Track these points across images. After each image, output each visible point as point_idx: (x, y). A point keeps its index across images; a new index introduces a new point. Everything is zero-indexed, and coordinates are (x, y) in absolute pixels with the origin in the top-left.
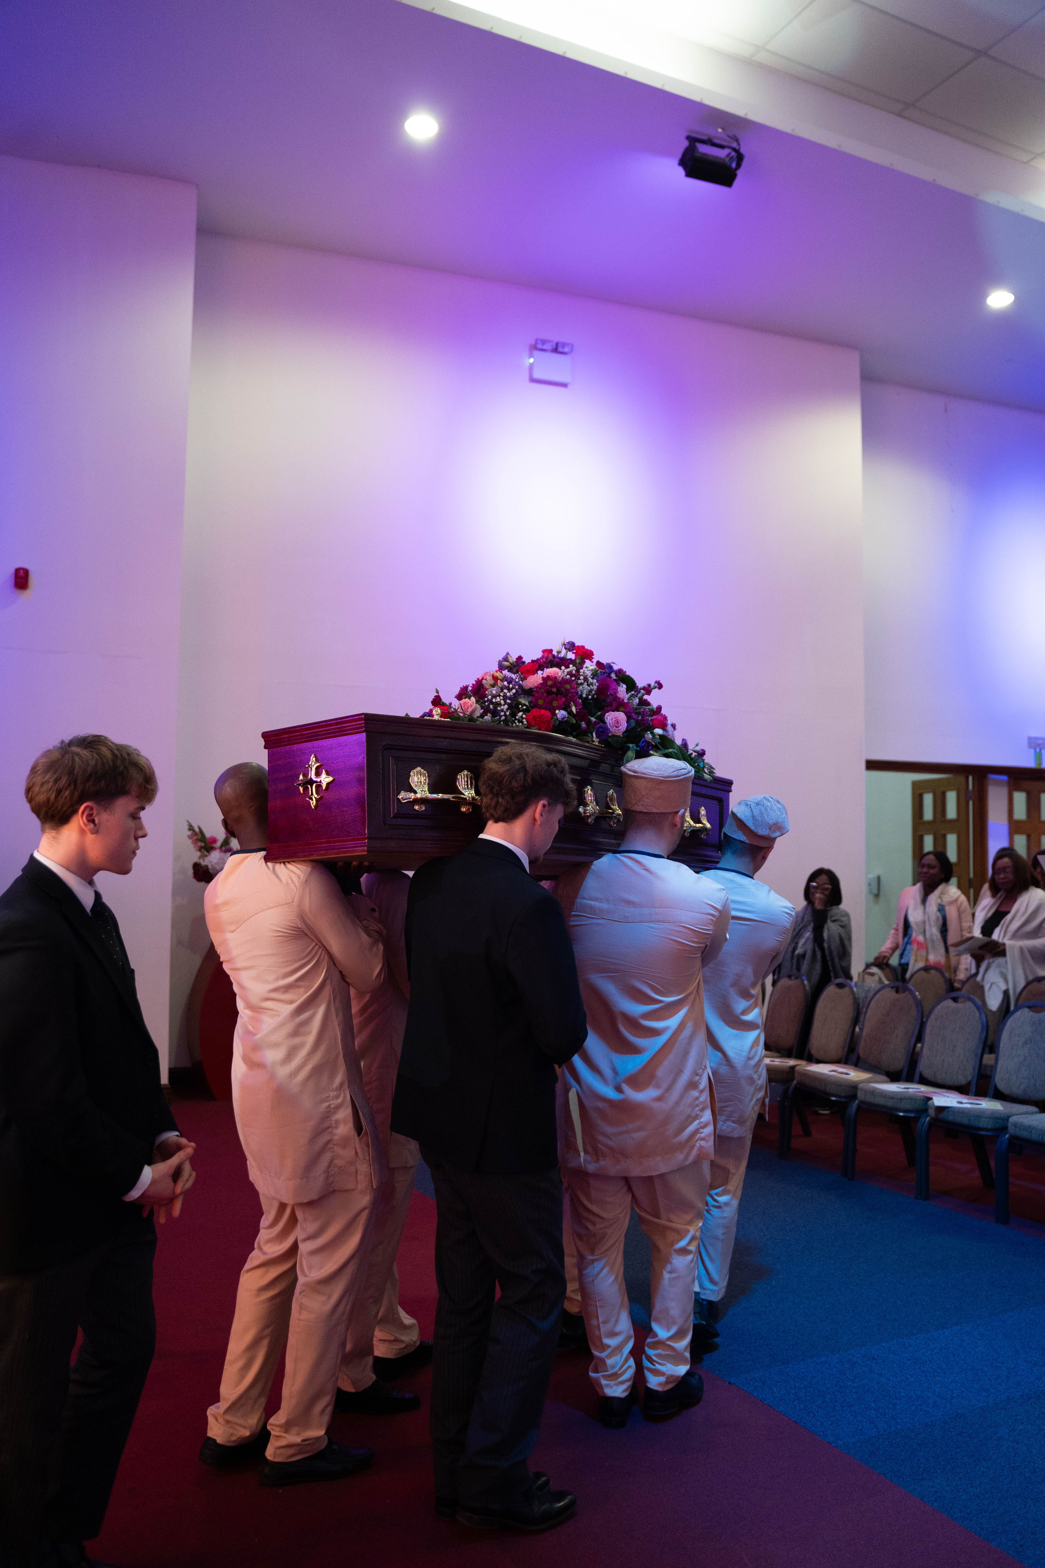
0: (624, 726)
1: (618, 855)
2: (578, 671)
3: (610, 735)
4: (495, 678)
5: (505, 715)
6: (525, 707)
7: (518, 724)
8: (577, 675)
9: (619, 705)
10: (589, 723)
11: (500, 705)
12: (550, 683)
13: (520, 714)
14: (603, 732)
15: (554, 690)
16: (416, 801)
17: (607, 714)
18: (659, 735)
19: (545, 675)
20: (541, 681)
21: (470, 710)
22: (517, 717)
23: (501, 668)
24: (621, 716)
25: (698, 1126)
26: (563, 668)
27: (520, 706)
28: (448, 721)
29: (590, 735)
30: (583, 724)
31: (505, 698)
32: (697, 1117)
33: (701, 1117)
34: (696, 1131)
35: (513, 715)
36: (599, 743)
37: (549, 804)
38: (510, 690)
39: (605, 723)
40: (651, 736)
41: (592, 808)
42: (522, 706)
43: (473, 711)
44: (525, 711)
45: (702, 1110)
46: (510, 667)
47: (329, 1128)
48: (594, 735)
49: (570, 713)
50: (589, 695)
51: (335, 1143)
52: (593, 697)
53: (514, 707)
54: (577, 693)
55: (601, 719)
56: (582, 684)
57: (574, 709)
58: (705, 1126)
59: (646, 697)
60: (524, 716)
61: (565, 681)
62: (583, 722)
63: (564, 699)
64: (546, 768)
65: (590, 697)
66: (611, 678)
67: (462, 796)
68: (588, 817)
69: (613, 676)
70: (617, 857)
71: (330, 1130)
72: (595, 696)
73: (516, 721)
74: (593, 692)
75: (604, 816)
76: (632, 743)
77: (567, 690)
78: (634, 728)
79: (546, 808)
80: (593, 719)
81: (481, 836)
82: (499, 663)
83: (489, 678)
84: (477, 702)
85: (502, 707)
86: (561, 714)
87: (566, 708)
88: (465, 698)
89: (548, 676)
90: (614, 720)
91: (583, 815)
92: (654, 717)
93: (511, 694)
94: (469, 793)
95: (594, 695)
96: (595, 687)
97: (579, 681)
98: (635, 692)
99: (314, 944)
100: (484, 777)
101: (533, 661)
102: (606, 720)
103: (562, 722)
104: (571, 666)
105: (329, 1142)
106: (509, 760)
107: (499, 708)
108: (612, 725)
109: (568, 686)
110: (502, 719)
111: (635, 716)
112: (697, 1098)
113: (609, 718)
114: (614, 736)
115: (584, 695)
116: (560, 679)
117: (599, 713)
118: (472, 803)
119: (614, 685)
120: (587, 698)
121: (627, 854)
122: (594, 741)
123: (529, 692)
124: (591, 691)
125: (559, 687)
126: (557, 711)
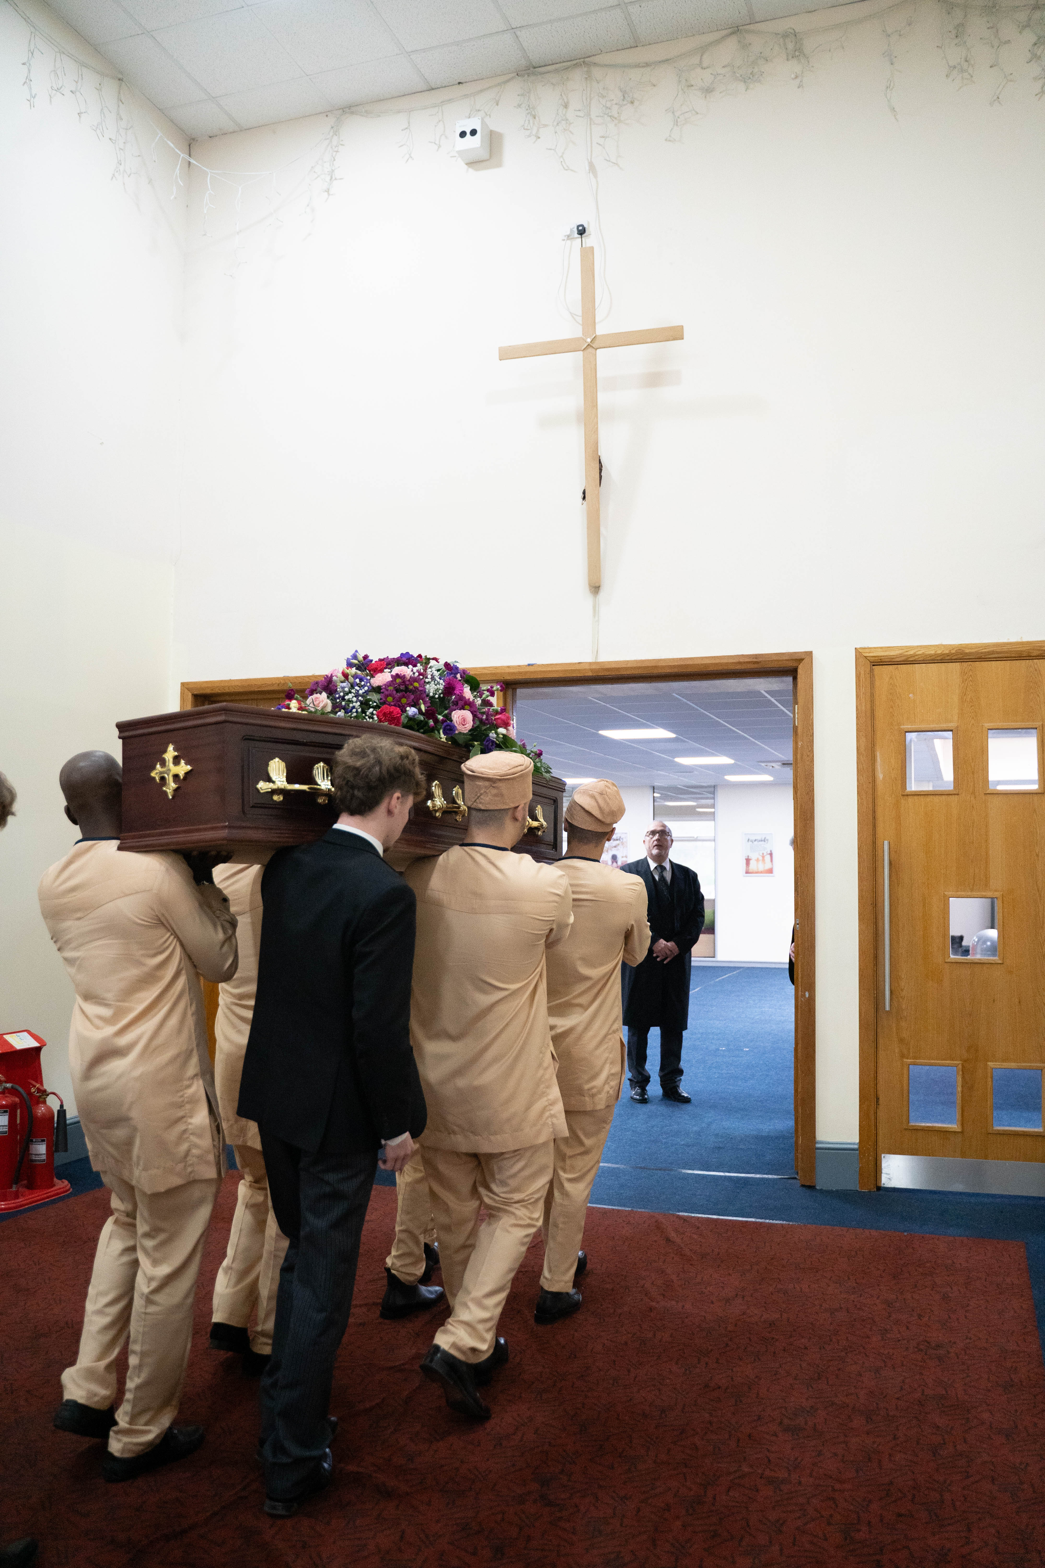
0: (469, 725)
1: (465, 848)
2: (425, 670)
3: (457, 732)
4: (346, 676)
5: (357, 712)
6: (375, 704)
7: (368, 719)
8: (423, 674)
9: (464, 704)
10: (436, 721)
11: (352, 702)
12: (398, 680)
13: (371, 710)
14: (449, 729)
15: (402, 687)
16: (274, 792)
17: (454, 712)
18: (503, 735)
19: (394, 673)
20: (390, 679)
21: (321, 705)
22: (368, 713)
23: (350, 665)
24: (467, 714)
25: (546, 1103)
26: (410, 666)
27: (371, 703)
28: (305, 714)
29: (436, 732)
30: (431, 722)
31: (357, 695)
32: (543, 1094)
33: (548, 1094)
34: (544, 1110)
35: (363, 712)
36: (446, 740)
37: (402, 796)
38: (362, 687)
39: (451, 721)
40: (495, 736)
41: (439, 802)
42: (373, 703)
43: (325, 707)
44: (375, 708)
45: (548, 1087)
46: (358, 665)
47: (183, 1117)
48: (441, 731)
49: (420, 710)
50: (436, 694)
51: (190, 1132)
52: (439, 696)
53: (365, 705)
54: (425, 692)
55: (448, 717)
56: (429, 683)
57: (423, 707)
58: (553, 1104)
59: (490, 698)
60: (375, 712)
61: (413, 680)
62: (431, 720)
63: (413, 696)
64: (400, 762)
65: (437, 696)
66: (457, 678)
67: (318, 787)
68: (436, 811)
69: (458, 676)
70: (463, 849)
71: (184, 1120)
72: (442, 695)
73: (367, 717)
74: (440, 691)
75: (451, 810)
76: (476, 741)
77: (416, 688)
78: (478, 727)
79: (400, 800)
80: (440, 717)
81: (336, 826)
82: (347, 660)
83: (340, 675)
84: (328, 697)
85: (354, 704)
86: (411, 711)
87: (415, 704)
88: (317, 693)
89: (397, 675)
90: (460, 718)
91: (431, 808)
92: (497, 717)
93: (363, 691)
94: (325, 784)
95: (440, 694)
96: (442, 687)
97: (427, 680)
98: (477, 693)
99: (169, 934)
100: (339, 770)
101: (380, 660)
102: (452, 718)
103: (411, 719)
104: (419, 665)
105: (185, 1131)
106: (363, 754)
107: (351, 705)
108: (458, 723)
109: (416, 684)
110: (353, 715)
111: (480, 716)
112: (543, 1075)
113: (455, 716)
114: (460, 733)
115: (431, 694)
116: (408, 678)
117: (446, 712)
118: (328, 794)
119: (458, 687)
120: (433, 697)
121: (473, 847)
122: (441, 738)
123: (378, 690)
124: (437, 690)
125: (408, 685)
126: (408, 708)
